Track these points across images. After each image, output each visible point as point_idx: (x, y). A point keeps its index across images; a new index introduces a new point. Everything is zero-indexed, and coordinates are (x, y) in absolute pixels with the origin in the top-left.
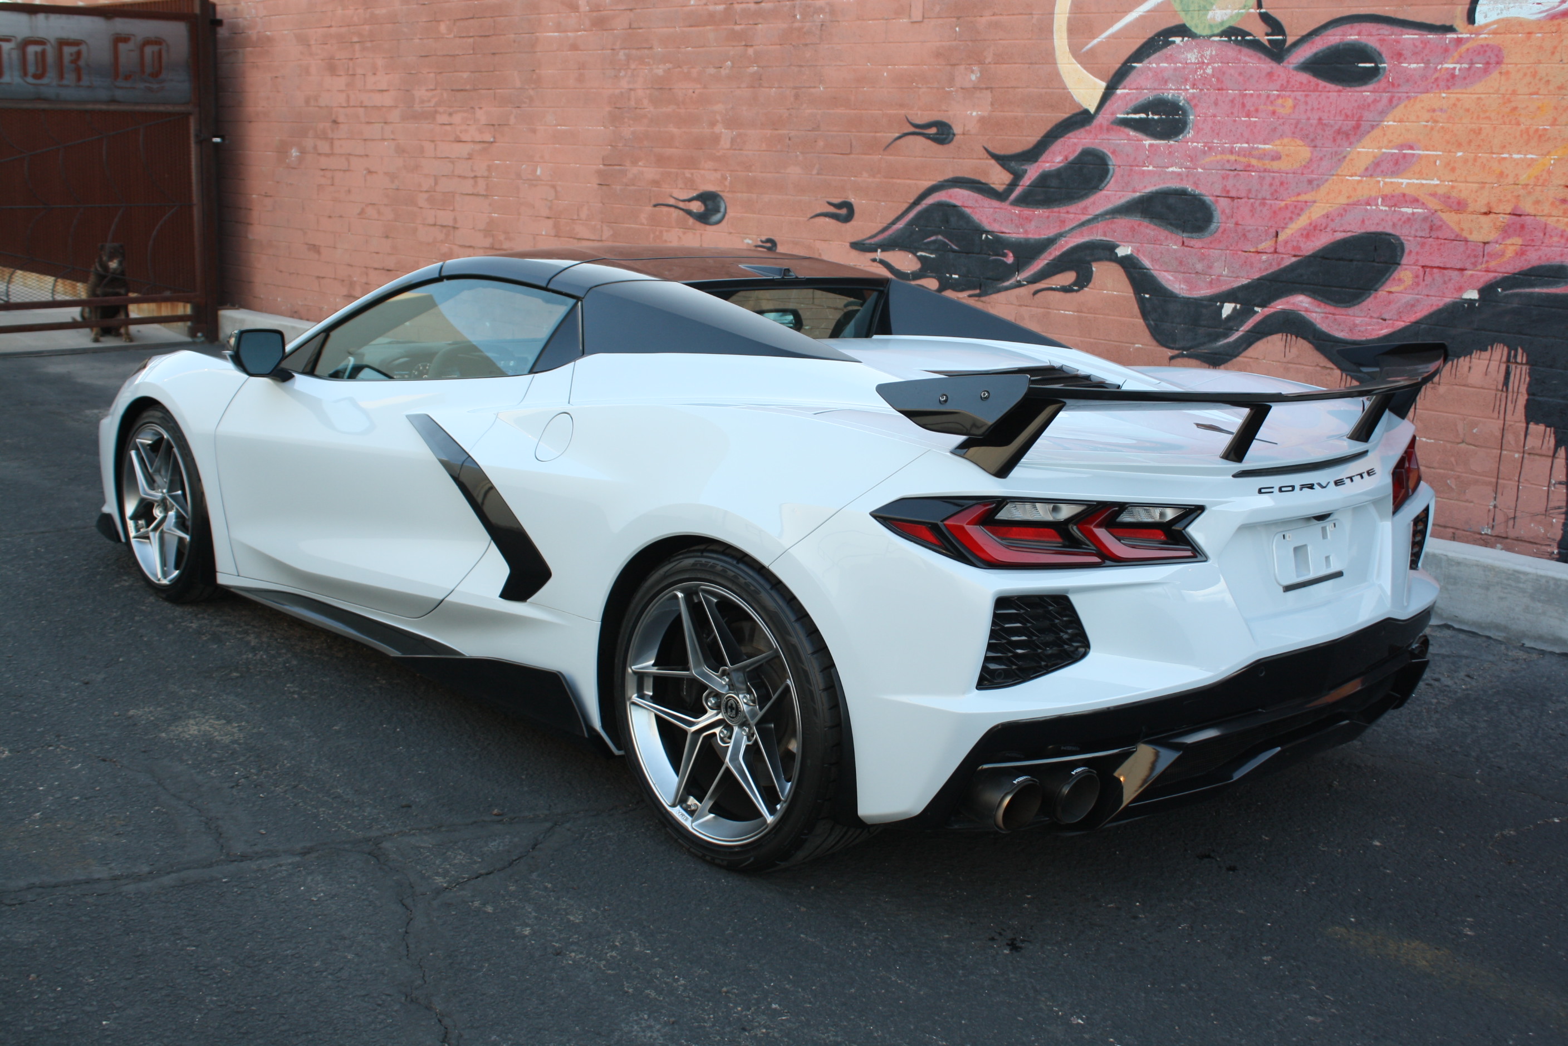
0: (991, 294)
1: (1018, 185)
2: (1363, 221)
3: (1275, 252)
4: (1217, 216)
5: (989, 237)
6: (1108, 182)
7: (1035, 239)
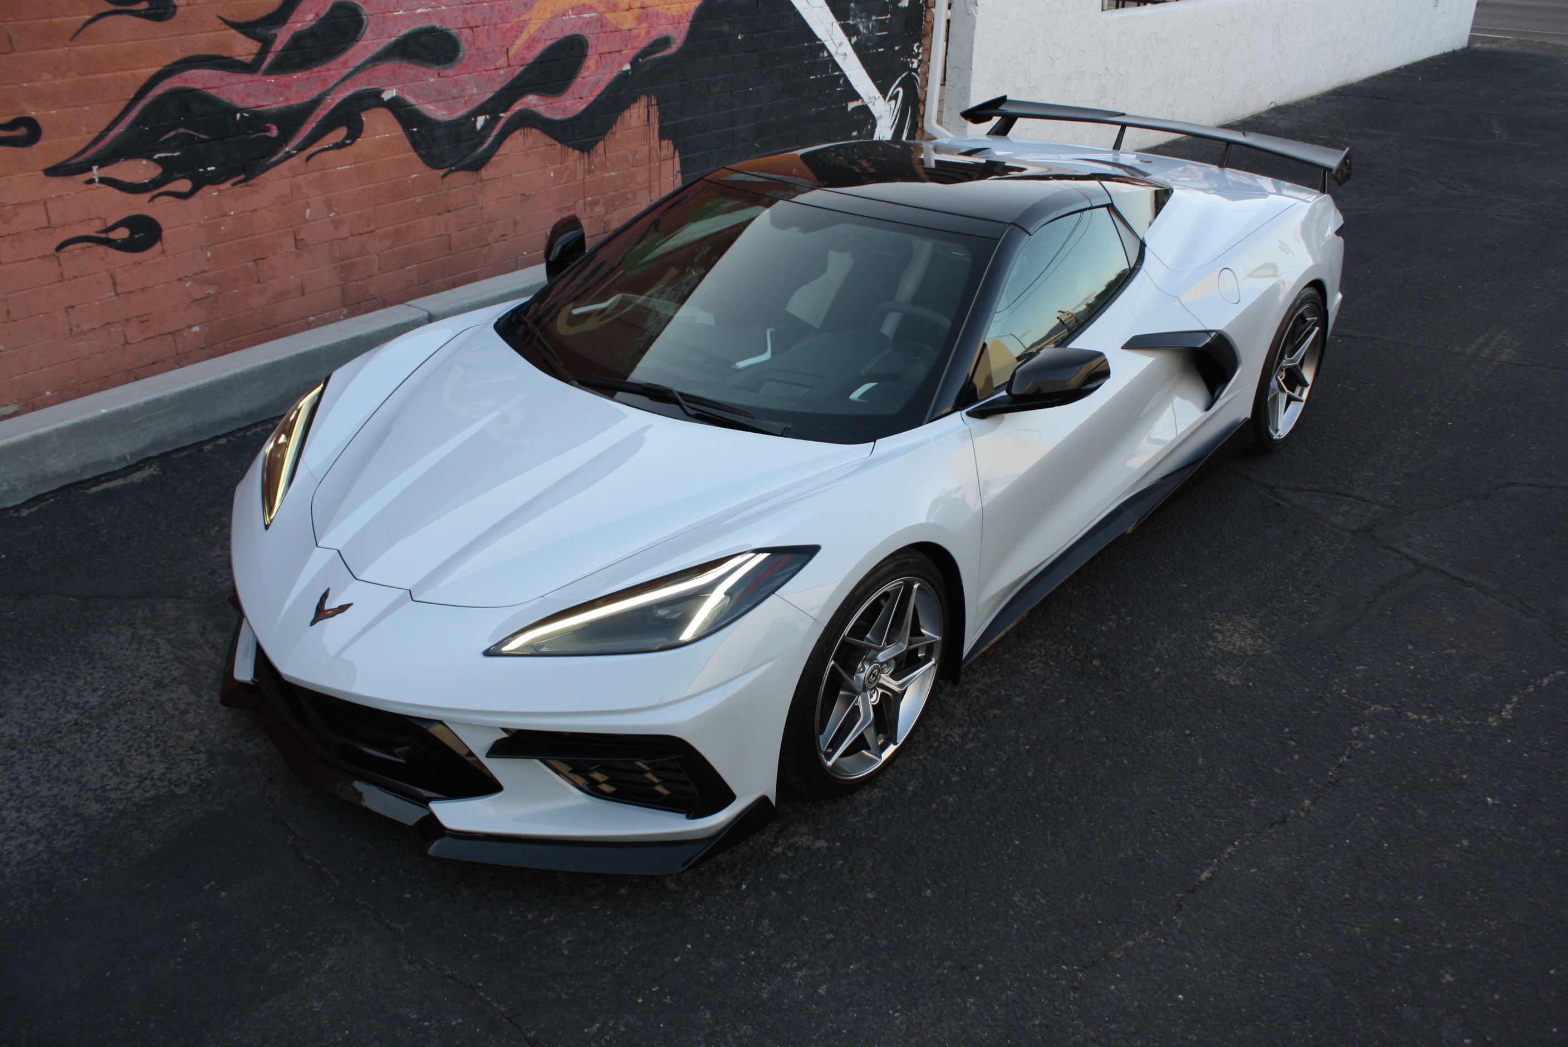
0: (259, 174)
1: (269, 52)
2: (562, 29)
3: (509, 66)
4: (463, 45)
5: (245, 115)
6: (364, 32)
7: (299, 105)
